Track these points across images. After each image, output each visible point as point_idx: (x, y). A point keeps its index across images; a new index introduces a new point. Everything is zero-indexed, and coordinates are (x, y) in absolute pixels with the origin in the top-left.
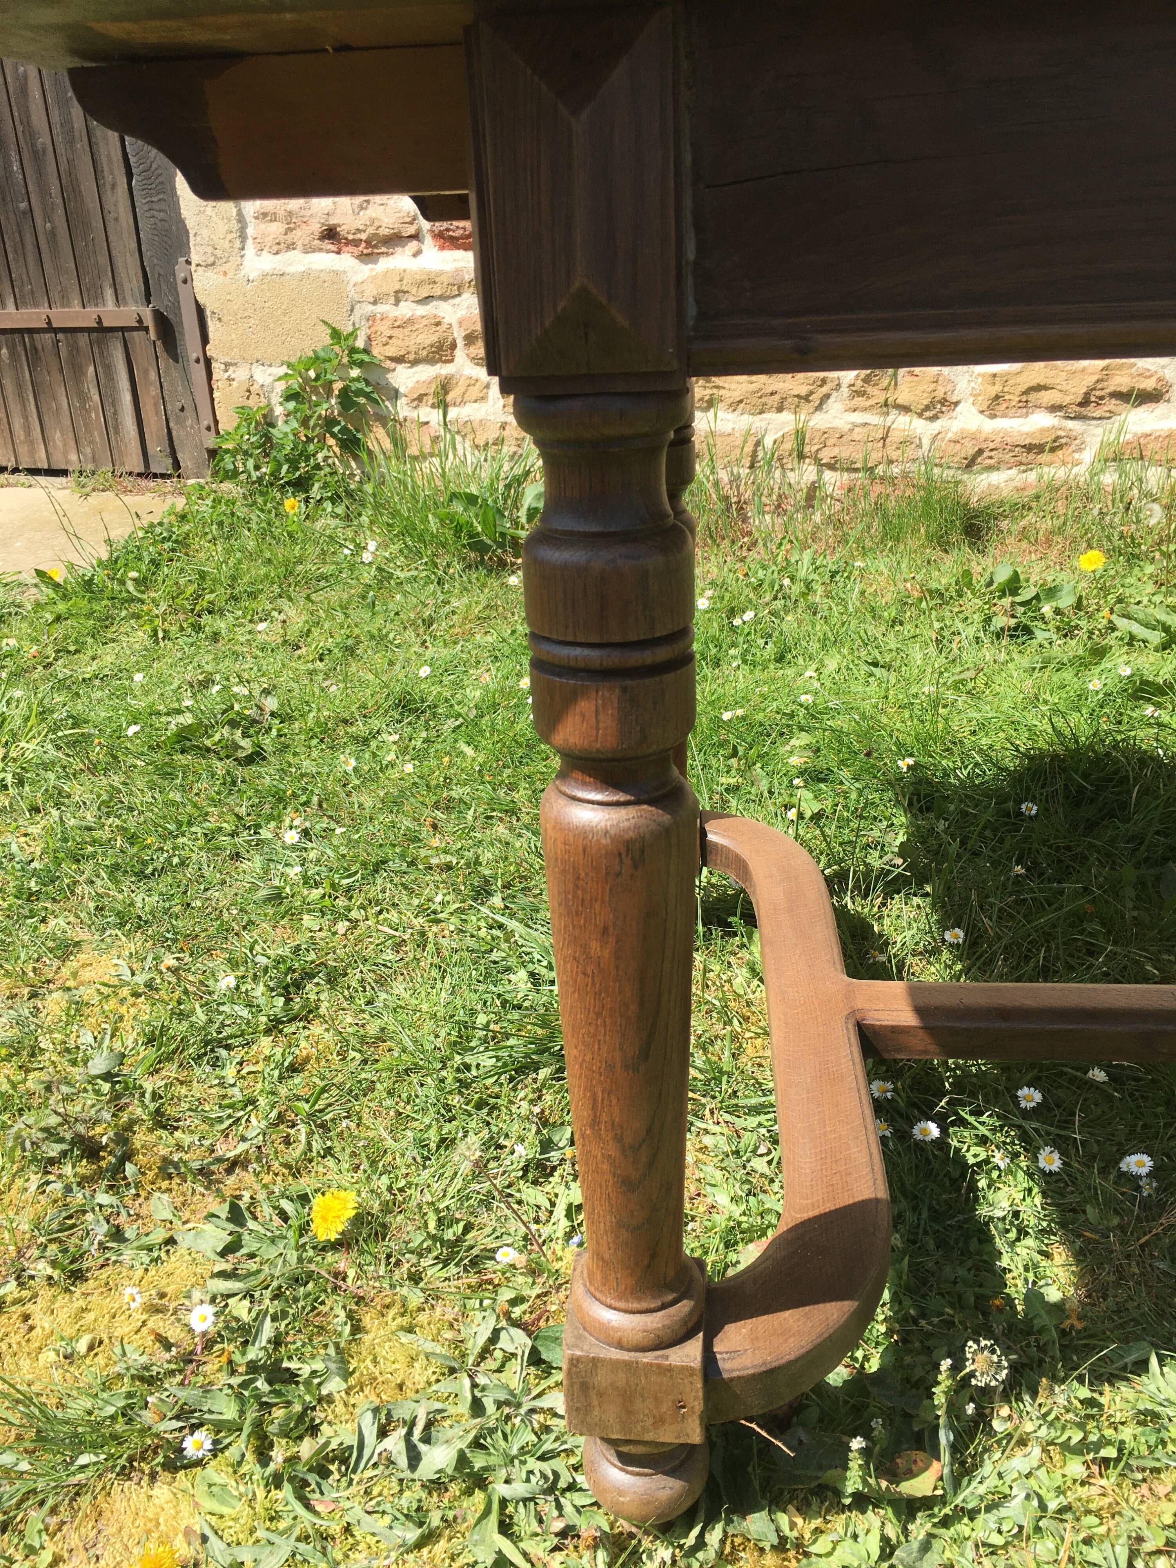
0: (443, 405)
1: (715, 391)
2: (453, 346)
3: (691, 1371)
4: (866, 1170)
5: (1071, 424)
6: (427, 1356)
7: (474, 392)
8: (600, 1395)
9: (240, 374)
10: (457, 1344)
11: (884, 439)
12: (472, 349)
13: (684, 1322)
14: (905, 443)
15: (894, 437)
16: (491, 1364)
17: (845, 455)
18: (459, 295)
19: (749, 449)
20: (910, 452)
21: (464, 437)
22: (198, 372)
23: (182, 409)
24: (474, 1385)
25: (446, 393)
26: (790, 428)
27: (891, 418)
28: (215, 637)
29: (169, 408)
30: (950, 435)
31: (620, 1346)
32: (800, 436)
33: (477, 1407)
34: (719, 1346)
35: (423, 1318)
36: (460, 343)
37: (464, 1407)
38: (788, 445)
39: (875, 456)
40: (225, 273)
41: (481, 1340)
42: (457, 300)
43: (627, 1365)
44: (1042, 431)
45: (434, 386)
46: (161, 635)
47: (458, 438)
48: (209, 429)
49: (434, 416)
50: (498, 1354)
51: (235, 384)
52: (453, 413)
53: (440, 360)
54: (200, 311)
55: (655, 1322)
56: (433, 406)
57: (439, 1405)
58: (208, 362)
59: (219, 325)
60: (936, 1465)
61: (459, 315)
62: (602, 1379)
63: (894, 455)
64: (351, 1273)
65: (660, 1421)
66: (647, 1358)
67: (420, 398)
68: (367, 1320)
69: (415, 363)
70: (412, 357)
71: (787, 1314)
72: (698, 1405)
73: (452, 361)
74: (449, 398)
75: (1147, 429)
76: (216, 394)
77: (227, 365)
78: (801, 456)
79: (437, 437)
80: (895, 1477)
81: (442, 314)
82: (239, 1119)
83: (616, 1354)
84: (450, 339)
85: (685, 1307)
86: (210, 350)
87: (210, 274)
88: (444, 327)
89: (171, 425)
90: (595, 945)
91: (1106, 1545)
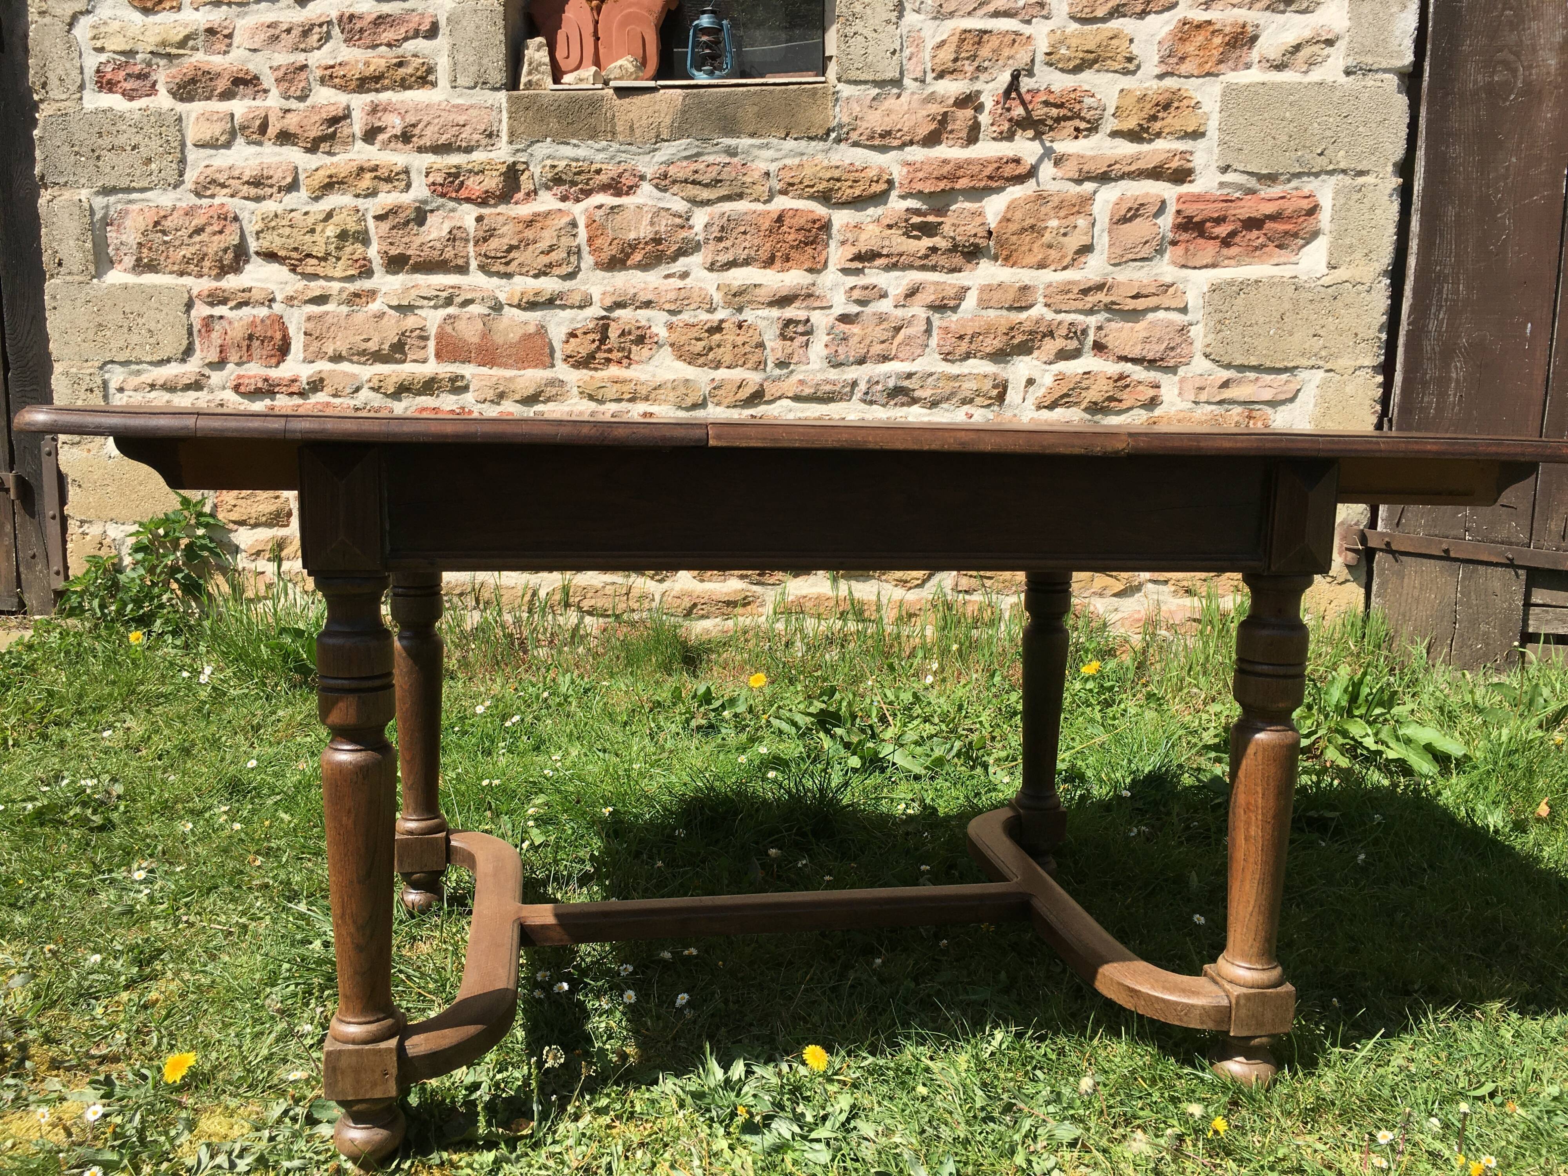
0: (278, 560)
2: (289, 515)
3: (391, 1054)
5: (755, 588)
9: (95, 530)
11: (627, 594)
13: (389, 1029)
14: (642, 597)
15: (635, 593)
17: (599, 605)
19: (527, 598)
20: (646, 605)
21: (295, 584)
22: (53, 528)
23: (34, 557)
24: (271, 1131)
25: (281, 550)
26: (559, 584)
27: (631, 580)
28: (62, 744)
29: (21, 554)
30: (673, 593)
31: (354, 1043)
32: (566, 590)
34: (407, 1043)
36: (295, 513)
37: (264, 1143)
38: (557, 597)
39: (622, 606)
40: (89, 451)
43: (357, 1051)
44: (735, 592)
45: (270, 545)
46: (11, 742)
47: (290, 585)
48: (58, 573)
49: (270, 568)
50: (287, 1120)
51: (88, 538)
52: (286, 566)
53: (277, 525)
54: (61, 479)
55: (374, 1029)
56: (269, 560)
57: (249, 1143)
58: (64, 520)
59: (78, 490)
62: (343, 1062)
63: (636, 606)
65: (374, 1085)
66: (368, 1047)
67: (258, 553)
69: (255, 526)
70: (252, 521)
73: (287, 526)
74: (283, 554)
75: (804, 592)
76: (69, 545)
77: (82, 522)
78: (567, 605)
79: (272, 584)
83: (351, 1048)
84: (287, 509)
86: (67, 510)
87: (75, 450)
88: (282, 500)
89: (21, 569)
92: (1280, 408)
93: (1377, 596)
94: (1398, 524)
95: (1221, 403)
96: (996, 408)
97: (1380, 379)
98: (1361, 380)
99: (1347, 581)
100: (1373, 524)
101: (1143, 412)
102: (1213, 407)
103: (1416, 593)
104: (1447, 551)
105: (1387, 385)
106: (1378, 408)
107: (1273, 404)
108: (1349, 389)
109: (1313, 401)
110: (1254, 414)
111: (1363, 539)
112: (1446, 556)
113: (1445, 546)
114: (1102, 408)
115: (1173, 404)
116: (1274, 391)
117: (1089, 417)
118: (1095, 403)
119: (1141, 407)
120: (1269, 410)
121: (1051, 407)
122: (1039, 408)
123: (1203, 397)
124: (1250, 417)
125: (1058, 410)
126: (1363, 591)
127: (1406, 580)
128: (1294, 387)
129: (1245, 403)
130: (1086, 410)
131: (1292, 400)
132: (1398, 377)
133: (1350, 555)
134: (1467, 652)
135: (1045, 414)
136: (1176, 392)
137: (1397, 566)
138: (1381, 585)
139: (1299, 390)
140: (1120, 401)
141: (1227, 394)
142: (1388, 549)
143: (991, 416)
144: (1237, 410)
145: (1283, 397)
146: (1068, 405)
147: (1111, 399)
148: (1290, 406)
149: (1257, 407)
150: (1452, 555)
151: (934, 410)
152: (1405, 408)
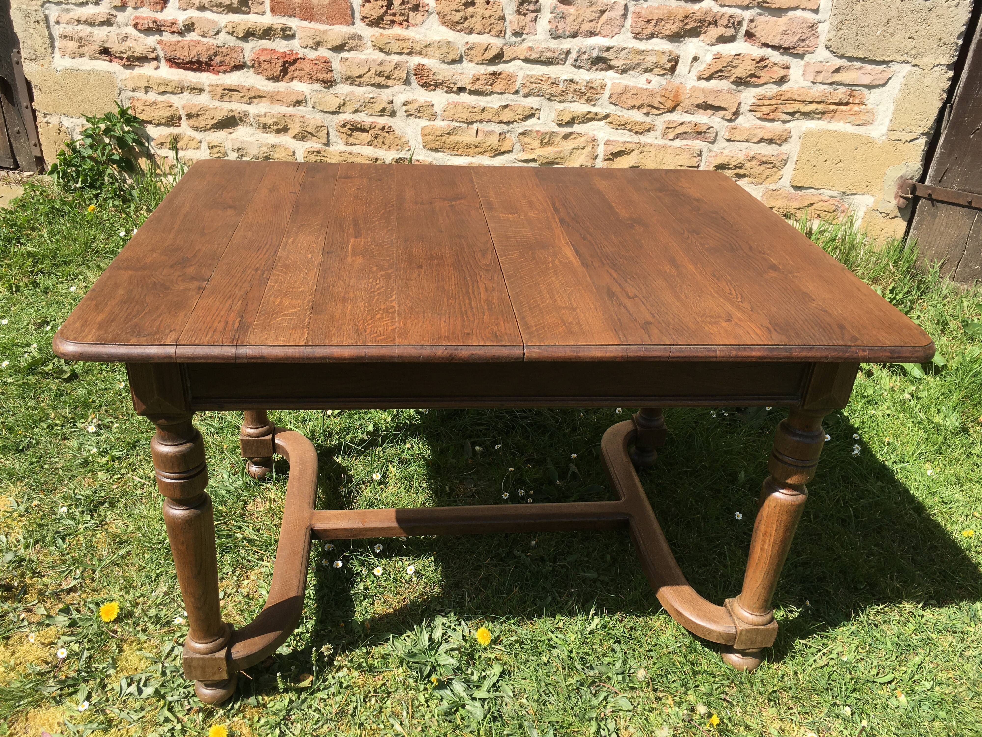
0: (175, 148)
2: (180, 118)
3: (222, 659)
4: (296, 588)
6: (146, 658)
7: (193, 144)
8: (195, 668)
9: (54, 120)
10: (158, 653)
12: (191, 121)
13: (221, 644)
16: (170, 659)
18: (182, 93)
21: (188, 166)
22: (28, 114)
23: (18, 133)
24: (163, 666)
25: (177, 143)
28: (46, 291)
29: (10, 131)
31: (200, 653)
33: (164, 673)
34: (233, 651)
35: (146, 645)
36: (184, 118)
37: (159, 674)
40: (42, 65)
41: (167, 651)
42: (181, 95)
43: (202, 659)
45: (169, 139)
46: (14, 289)
47: (185, 167)
48: (35, 145)
49: (171, 154)
50: (173, 655)
51: (51, 125)
52: (181, 154)
53: (172, 125)
54: (28, 84)
55: (210, 646)
56: (170, 149)
57: (150, 674)
58: (34, 111)
59: (39, 92)
60: (310, 677)
61: (182, 103)
62: (195, 663)
64: (119, 630)
65: (214, 674)
66: (208, 656)
67: (162, 144)
68: (125, 647)
69: (158, 125)
70: (156, 122)
71: (257, 638)
72: (225, 668)
73: (180, 126)
74: (179, 145)
76: (39, 130)
77: (46, 115)
79: (173, 166)
80: (299, 681)
81: (172, 101)
82: (71, 570)
83: (199, 656)
84: (178, 115)
85: (221, 640)
86: (35, 105)
87: (33, 64)
88: (174, 108)
89: (12, 140)
90: (180, 546)
92: (874, 91)
93: (914, 229)
94: (940, 181)
95: (832, 84)
96: (668, 77)
97: (951, 74)
98: (936, 75)
99: (896, 217)
100: (922, 179)
101: (774, 86)
102: (826, 87)
103: (942, 228)
104: (970, 203)
105: (955, 80)
106: (945, 96)
107: (869, 87)
108: (927, 81)
109: (899, 87)
110: (854, 93)
111: (914, 189)
112: (969, 206)
113: (969, 199)
114: (745, 82)
115: (796, 82)
116: (872, 78)
117: (734, 87)
118: (741, 78)
119: (774, 83)
120: (865, 91)
121: (708, 79)
122: (699, 79)
123: (820, 79)
124: (851, 96)
125: (713, 81)
126: (906, 224)
127: (937, 220)
128: (886, 76)
129: (849, 85)
130: (733, 83)
131: (883, 85)
132: (964, 75)
133: (902, 200)
134: (967, 270)
135: (703, 84)
136: (801, 72)
137: (933, 210)
138: (920, 222)
139: (890, 78)
140: (759, 78)
141: (838, 77)
142: (930, 198)
143: (664, 82)
144: (843, 89)
145: (877, 83)
146: (721, 78)
147: (752, 76)
148: (881, 89)
149: (857, 88)
150: (973, 205)
151: (624, 75)
152: (964, 98)
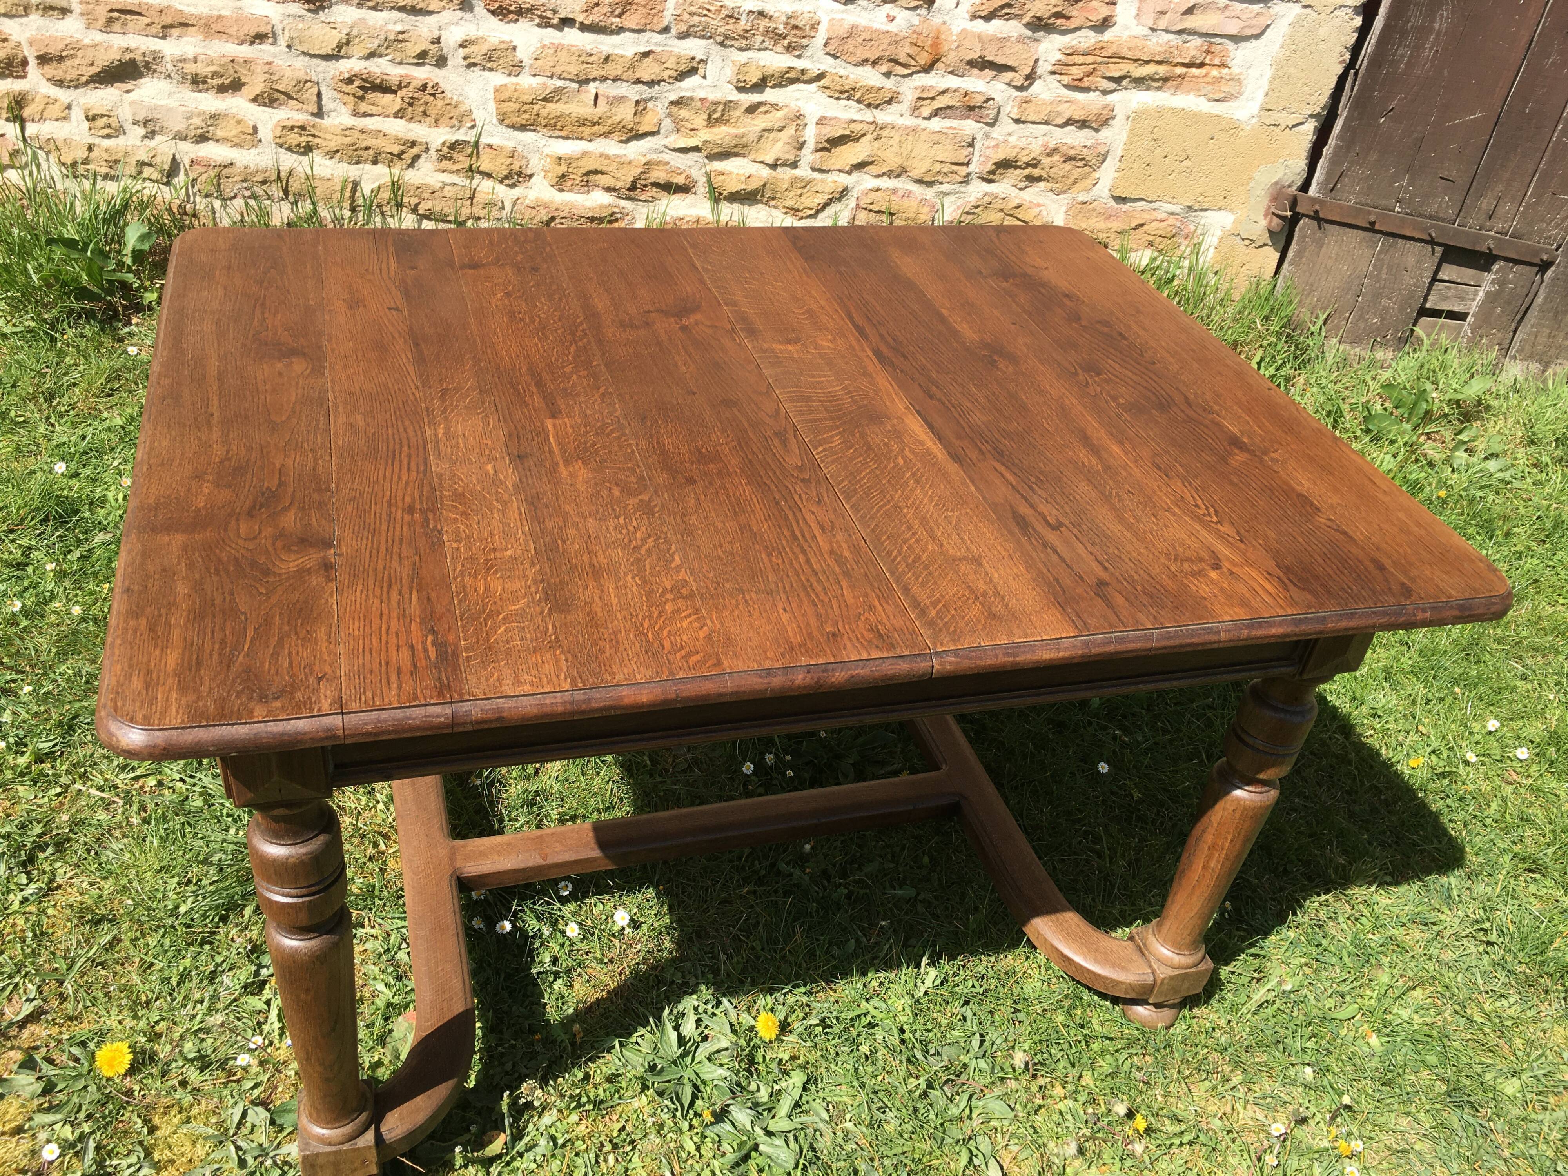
0: (19, 119)
1: (310, 139)
2: (25, 63)
3: (370, 1147)
4: (461, 994)
5: (623, 203)
6: (205, 1139)
7: (54, 111)
8: (321, 1167)
10: (221, 1124)
11: (472, 198)
12: (46, 67)
13: (364, 1124)
14: (490, 204)
15: (480, 198)
16: (245, 1131)
17: (437, 209)
18: (26, 15)
20: (494, 213)
21: (47, 153)
24: (238, 1148)
25: (21, 108)
26: (387, 180)
27: (476, 182)
30: (527, 202)
31: (330, 1144)
32: (395, 186)
33: (242, 1163)
34: (383, 1129)
35: (194, 1111)
36: (32, 62)
37: (233, 1163)
38: (385, 195)
39: (465, 212)
41: (236, 1119)
42: (24, 20)
43: (335, 1152)
44: (601, 207)
45: (6, 100)
47: (41, 154)
49: (10, 130)
50: (248, 1125)
52: (31, 129)
53: (10, 75)
55: (348, 1129)
56: (8, 120)
57: (216, 1166)
60: (503, 1135)
61: (28, 35)
62: (321, 1160)
63: (481, 213)
64: (136, 1088)
65: (355, 1170)
66: (345, 1147)
68: (156, 1121)
72: (375, 1160)
73: (25, 77)
74: (26, 113)
75: (681, 214)
78: (399, 205)
79: (17, 151)
80: (483, 1146)
81: (8, 31)
83: (328, 1149)
84: (20, 56)
85: (364, 1116)
88: (12, 44)
91: (586, 1155)
92: (1243, 45)
93: (1290, 264)
94: (1331, 191)
95: (1180, 32)
96: (923, 12)
97: (1358, 21)
98: (1337, 22)
99: (1265, 245)
100: (1305, 187)
101: (1092, 34)
102: (1171, 37)
103: (1330, 262)
104: (1373, 224)
105: (1364, 31)
106: (1348, 56)
107: (1236, 39)
108: (1323, 31)
109: (1281, 40)
110: (1214, 48)
111: (1294, 203)
112: (1371, 228)
113: (1372, 218)
114: (1046, 25)
115: (1126, 27)
116: (1242, 24)
117: (1029, 33)
118: (1040, 19)
119: (1092, 28)
120: (1230, 45)
121: (988, 18)
122: (974, 17)
123: (1162, 24)
124: (1208, 52)
125: (996, 23)
126: (1277, 255)
127: (1324, 249)
128: (1263, 21)
129: (1207, 35)
130: (1028, 25)
131: (1257, 36)
132: (1379, 23)
133: (1276, 221)
134: (1362, 325)
135: (980, 26)
136: (1134, 12)
137: (1319, 234)
138: (1300, 253)
139: (1268, 26)
140: (1068, 18)
141: (1191, 22)
142: (1316, 217)
143: (916, 20)
144: (1197, 41)
145: (1248, 32)
146: (1008, 17)
147: (1058, 15)
148: (1255, 43)
149: (1218, 40)
150: (1377, 227)
151: (849, 7)
152: (1376, 61)
